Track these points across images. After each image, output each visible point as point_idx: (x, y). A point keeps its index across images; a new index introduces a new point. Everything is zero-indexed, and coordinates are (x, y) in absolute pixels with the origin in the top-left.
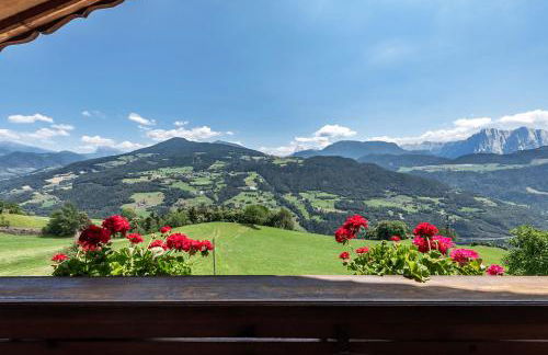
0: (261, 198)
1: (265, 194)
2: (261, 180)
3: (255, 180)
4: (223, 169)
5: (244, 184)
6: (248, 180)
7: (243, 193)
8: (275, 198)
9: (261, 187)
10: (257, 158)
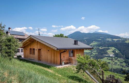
0: (116, 61)
1: (119, 59)
2: (117, 52)
3: (113, 52)
4: (97, 45)
5: (107, 53)
6: (109, 51)
7: (107, 58)
8: (125, 62)
9: (117, 55)
10: (116, 40)
